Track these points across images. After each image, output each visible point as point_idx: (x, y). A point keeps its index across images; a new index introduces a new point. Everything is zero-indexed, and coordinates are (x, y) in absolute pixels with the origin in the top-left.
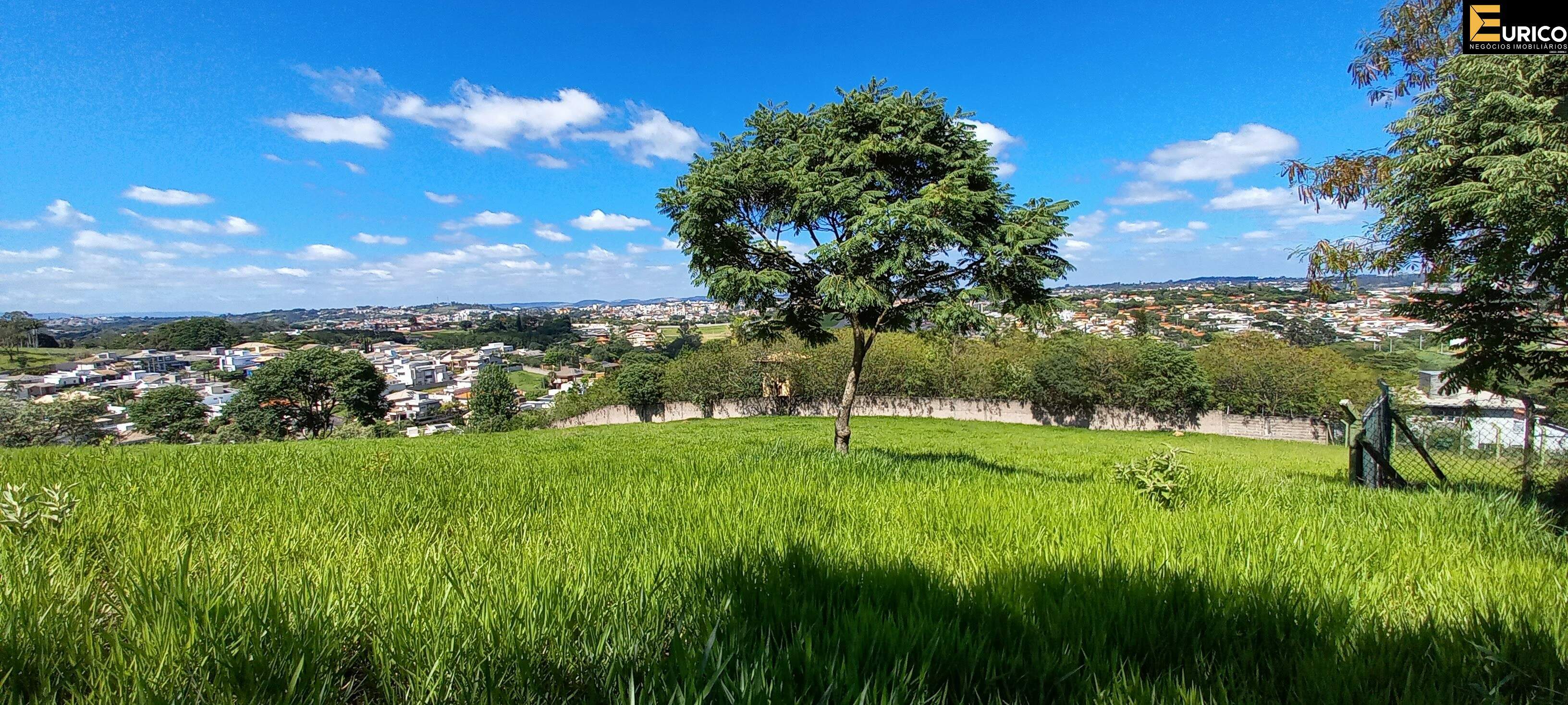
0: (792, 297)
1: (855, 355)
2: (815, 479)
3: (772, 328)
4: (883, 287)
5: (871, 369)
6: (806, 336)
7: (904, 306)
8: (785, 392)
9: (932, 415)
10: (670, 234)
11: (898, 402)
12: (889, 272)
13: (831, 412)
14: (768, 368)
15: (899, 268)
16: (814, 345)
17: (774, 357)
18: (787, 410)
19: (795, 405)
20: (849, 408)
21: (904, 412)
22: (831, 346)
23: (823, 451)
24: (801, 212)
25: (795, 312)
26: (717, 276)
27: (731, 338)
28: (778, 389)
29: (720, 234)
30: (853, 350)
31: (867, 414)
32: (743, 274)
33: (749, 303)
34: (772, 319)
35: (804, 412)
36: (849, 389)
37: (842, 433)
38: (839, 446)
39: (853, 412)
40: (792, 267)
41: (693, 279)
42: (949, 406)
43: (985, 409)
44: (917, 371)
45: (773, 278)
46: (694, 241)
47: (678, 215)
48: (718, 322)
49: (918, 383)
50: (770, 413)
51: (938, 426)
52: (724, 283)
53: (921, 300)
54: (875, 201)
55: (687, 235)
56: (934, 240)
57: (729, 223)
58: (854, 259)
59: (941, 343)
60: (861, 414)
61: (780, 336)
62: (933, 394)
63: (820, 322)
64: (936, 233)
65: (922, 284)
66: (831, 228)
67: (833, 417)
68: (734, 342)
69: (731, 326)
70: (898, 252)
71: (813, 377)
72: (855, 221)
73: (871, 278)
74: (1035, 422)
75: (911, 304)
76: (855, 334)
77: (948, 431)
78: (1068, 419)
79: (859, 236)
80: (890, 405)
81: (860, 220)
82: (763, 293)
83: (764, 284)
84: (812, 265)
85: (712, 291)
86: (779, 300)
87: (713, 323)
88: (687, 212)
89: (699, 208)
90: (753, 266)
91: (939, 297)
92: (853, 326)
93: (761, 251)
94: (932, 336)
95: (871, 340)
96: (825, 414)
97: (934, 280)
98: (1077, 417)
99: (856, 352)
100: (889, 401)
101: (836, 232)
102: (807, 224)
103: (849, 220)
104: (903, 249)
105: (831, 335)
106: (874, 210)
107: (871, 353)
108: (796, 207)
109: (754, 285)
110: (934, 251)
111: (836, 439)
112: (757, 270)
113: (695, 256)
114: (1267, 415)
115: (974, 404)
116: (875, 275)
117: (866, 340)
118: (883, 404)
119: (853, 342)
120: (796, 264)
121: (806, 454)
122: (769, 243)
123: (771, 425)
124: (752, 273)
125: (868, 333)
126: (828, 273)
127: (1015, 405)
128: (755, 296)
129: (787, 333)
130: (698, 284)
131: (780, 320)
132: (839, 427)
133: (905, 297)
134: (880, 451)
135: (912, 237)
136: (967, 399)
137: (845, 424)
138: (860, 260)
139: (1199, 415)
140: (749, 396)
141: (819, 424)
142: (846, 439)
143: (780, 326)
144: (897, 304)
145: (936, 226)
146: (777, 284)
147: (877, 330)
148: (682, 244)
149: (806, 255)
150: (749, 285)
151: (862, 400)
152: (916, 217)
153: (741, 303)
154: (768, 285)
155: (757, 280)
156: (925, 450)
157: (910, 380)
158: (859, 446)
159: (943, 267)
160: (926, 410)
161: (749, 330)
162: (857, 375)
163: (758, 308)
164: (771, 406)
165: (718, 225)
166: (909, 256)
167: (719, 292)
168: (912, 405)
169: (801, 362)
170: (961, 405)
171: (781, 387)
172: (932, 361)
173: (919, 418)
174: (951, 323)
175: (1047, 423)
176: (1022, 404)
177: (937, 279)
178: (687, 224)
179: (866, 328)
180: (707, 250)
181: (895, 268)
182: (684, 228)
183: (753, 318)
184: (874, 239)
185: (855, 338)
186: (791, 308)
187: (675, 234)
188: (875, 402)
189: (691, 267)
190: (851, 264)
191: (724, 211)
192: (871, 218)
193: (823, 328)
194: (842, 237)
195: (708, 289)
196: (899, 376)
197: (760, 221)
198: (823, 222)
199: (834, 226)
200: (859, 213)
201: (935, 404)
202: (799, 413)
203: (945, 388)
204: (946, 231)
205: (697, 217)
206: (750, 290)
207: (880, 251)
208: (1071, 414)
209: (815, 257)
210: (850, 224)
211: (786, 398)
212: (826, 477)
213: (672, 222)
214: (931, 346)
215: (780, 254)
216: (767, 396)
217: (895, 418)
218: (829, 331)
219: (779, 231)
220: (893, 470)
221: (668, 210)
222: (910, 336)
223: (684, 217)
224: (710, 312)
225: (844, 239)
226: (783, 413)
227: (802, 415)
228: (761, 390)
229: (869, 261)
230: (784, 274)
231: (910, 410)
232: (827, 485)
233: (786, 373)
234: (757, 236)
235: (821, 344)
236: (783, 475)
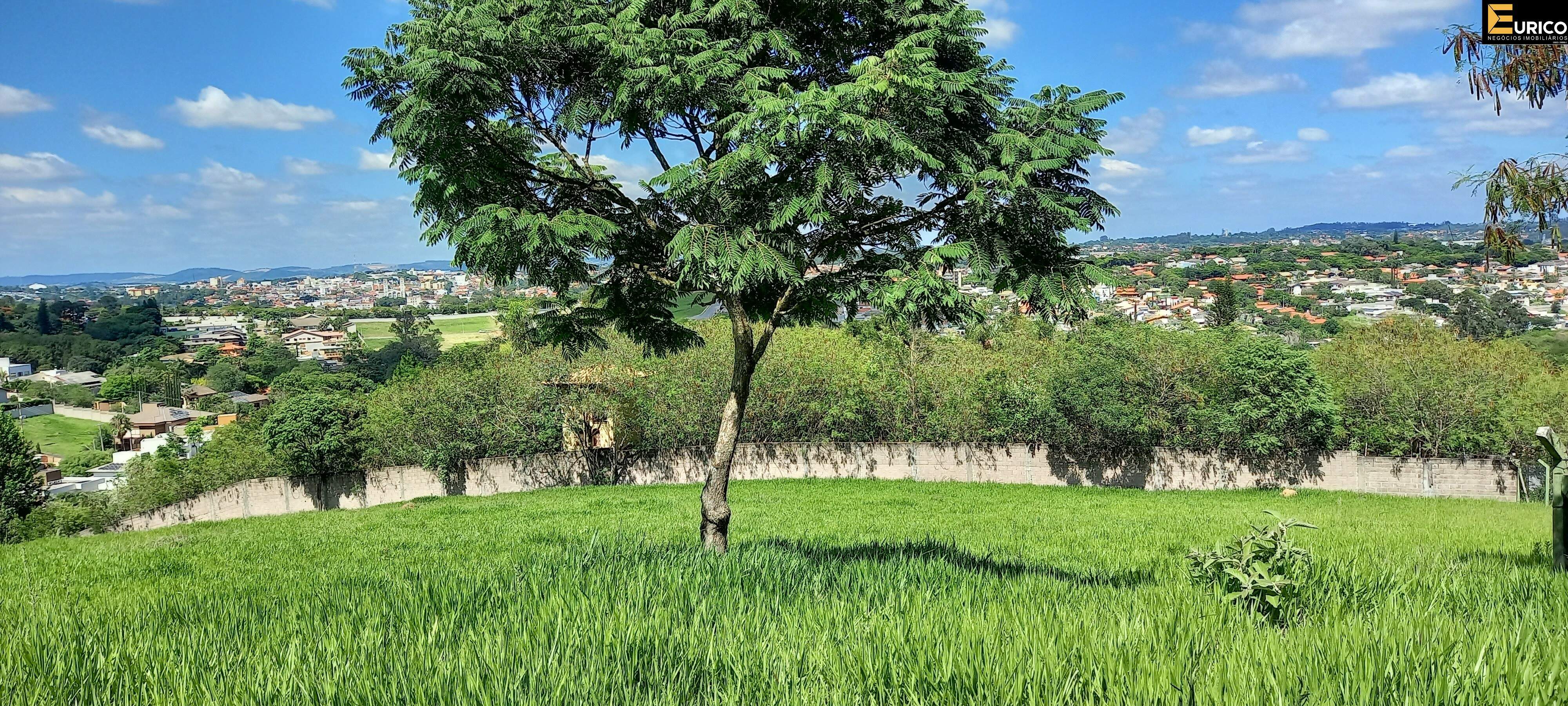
0: (617, 264)
1: (736, 369)
2: (665, 604)
3: (579, 322)
4: (790, 246)
5: (765, 392)
6: (644, 337)
7: (825, 280)
8: (605, 440)
9: (876, 473)
10: (374, 139)
11: (814, 451)
12: (800, 219)
13: (693, 474)
14: (573, 396)
15: (817, 211)
16: (659, 353)
17: (580, 374)
18: (610, 474)
19: (624, 465)
20: (727, 466)
21: (824, 471)
22: (692, 353)
23: (680, 550)
24: (632, 103)
25: (624, 290)
26: (474, 221)
27: (498, 341)
28: (593, 434)
29: (474, 141)
30: (732, 359)
31: (759, 477)
32: (524, 220)
33: (536, 278)
34: (579, 305)
35: (642, 476)
36: (727, 433)
37: (716, 514)
38: (710, 538)
39: (736, 474)
40: (616, 206)
41: (425, 228)
42: (905, 457)
43: (968, 458)
44: (847, 396)
45: (581, 229)
46: (425, 155)
47: (390, 102)
48: (475, 311)
49: (849, 415)
50: (577, 480)
51: (887, 495)
52: (487, 237)
53: (855, 268)
54: (773, 87)
55: (409, 143)
56: (878, 159)
57: (493, 120)
58: (734, 195)
59: (888, 345)
60: (748, 477)
61: (594, 337)
62: (877, 434)
63: (671, 309)
64: (880, 147)
65: (856, 239)
66: (690, 134)
67: (697, 485)
68: (506, 348)
69: (500, 318)
70: (814, 181)
71: (658, 411)
72: (733, 122)
73: (766, 231)
74: (1054, 481)
75: (838, 275)
76: (735, 331)
77: (904, 503)
78: (1109, 474)
79: (744, 152)
80: (800, 459)
81: (746, 121)
82: (564, 258)
83: (565, 239)
84: (656, 202)
85: (463, 253)
86: (592, 268)
87: (462, 312)
88: (408, 98)
89: (433, 91)
90: (542, 204)
91: (887, 262)
92: (732, 316)
93: (556, 177)
94: (873, 330)
95: (766, 338)
96: (683, 480)
97: (877, 231)
98: (1125, 470)
99: (738, 362)
100: (797, 451)
101: (697, 141)
102: (645, 126)
103: (723, 121)
104: (824, 176)
105: (691, 334)
106: (770, 103)
107: (764, 365)
108: (623, 95)
109: (546, 242)
110: (878, 180)
111: (703, 527)
112: (552, 213)
113: (427, 186)
114: (1427, 455)
115: (949, 451)
116: (774, 225)
117: (756, 341)
118: (787, 456)
119: (731, 345)
120: (625, 202)
121: (648, 557)
122: (572, 162)
123: (579, 504)
124: (542, 219)
125: (759, 328)
126: (683, 218)
127: (1020, 452)
128: (547, 263)
129: (610, 331)
130: (434, 239)
131: (595, 306)
132: (709, 504)
133: (825, 262)
134: (783, 544)
135: (838, 152)
136: (938, 445)
137: (720, 497)
138: (745, 195)
139: (1321, 458)
140: (536, 451)
141: (671, 497)
142: (722, 526)
143: (594, 318)
144: (810, 274)
145: (882, 135)
146: (591, 241)
147: (776, 324)
148: (400, 160)
149: (642, 184)
150: (537, 242)
151: (749, 451)
152: (846, 118)
153: (521, 275)
154: (573, 242)
155: (552, 233)
156: (866, 540)
157: (835, 410)
158: (744, 537)
159: (893, 207)
160: (864, 463)
161: (535, 324)
162: (741, 404)
163: (553, 284)
164: (578, 468)
165: (471, 125)
166: (834, 189)
167: (476, 252)
168: (838, 455)
169: (634, 385)
170: (925, 453)
171: (597, 432)
172: (874, 376)
173: (850, 480)
174: (911, 306)
175: (1074, 482)
176: (1032, 449)
177: (884, 230)
178: (409, 120)
179: (755, 321)
180: (452, 173)
181: (811, 210)
182: (404, 127)
183: (545, 304)
184: (773, 157)
185: (736, 339)
186: (616, 284)
187: (385, 141)
188: (772, 454)
189: (420, 206)
190: (728, 205)
191: (483, 97)
192: (764, 119)
193: (677, 320)
194: (709, 152)
195: (454, 249)
196: (814, 405)
197: (555, 118)
198: (674, 124)
199: (693, 130)
200: (742, 108)
201: (880, 453)
202: (633, 480)
203: (899, 424)
204: (900, 144)
205: (427, 106)
206: (538, 250)
207: (780, 178)
208: (1115, 464)
209: (659, 189)
210: (727, 128)
211: (606, 450)
212: (686, 597)
213: (377, 116)
214: (871, 348)
215: (594, 182)
216: (570, 448)
217: (810, 481)
218: (687, 326)
219: (591, 139)
220: (810, 580)
221: (367, 92)
222: (835, 332)
223: (402, 107)
224: (455, 291)
225: (713, 156)
226: (598, 480)
227: (639, 481)
228: (558, 438)
229: (759, 196)
230: (599, 219)
231: (835, 465)
232: (690, 611)
233: (606, 404)
234: (547, 147)
235: (674, 351)
236: (605, 599)
